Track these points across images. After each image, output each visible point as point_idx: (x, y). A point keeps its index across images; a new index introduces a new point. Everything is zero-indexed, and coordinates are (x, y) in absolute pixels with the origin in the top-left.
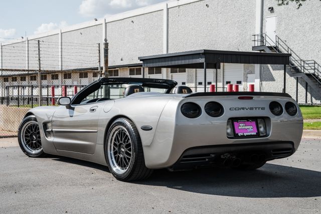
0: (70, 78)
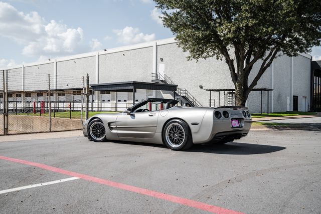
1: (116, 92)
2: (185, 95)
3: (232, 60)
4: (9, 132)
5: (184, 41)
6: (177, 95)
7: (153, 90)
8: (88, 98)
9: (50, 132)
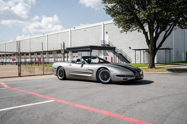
0: (33, 55)
1: (81, 52)
2: (120, 53)
3: (147, 32)
4: (21, 75)
5: (118, 22)
6: (116, 53)
7: (102, 51)
8: (64, 55)
9: (43, 75)
